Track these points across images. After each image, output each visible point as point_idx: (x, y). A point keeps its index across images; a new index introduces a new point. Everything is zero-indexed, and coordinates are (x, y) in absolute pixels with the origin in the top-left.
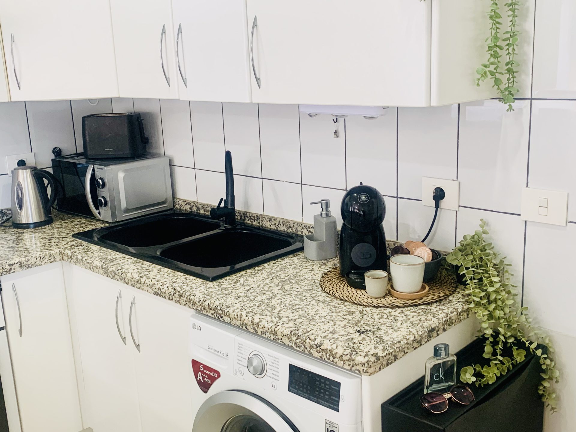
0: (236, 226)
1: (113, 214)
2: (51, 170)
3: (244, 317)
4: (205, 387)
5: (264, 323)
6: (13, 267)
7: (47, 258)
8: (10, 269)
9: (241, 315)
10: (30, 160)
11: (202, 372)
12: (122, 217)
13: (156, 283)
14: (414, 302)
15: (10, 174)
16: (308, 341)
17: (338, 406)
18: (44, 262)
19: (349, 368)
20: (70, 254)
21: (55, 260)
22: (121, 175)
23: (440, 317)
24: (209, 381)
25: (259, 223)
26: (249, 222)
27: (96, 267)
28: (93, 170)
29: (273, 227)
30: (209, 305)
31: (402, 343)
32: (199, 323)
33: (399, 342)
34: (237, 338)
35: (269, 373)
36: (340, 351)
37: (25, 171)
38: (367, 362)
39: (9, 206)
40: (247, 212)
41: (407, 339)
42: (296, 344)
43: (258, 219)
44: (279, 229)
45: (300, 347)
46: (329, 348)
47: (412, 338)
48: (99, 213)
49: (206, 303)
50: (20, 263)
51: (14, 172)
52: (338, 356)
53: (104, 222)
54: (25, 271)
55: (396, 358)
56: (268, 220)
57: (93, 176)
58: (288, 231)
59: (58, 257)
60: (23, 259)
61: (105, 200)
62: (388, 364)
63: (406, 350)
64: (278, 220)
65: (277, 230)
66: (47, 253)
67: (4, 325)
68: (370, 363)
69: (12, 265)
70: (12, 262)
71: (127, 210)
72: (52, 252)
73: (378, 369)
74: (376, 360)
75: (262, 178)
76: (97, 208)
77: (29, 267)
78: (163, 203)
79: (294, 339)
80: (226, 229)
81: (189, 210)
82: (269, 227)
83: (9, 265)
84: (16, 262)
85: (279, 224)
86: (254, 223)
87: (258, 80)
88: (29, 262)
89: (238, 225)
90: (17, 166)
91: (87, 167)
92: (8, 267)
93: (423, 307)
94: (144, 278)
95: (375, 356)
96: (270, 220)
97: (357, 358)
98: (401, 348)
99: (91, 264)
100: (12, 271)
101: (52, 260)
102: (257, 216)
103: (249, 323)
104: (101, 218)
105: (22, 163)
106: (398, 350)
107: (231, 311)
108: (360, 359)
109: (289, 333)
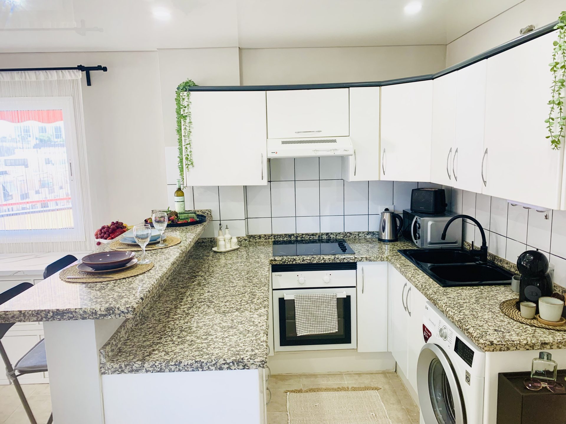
0: (487, 263)
1: (422, 244)
2: (402, 216)
3: (443, 307)
4: (426, 339)
5: (450, 312)
6: (363, 259)
7: (380, 258)
8: (361, 260)
9: (443, 306)
10: (391, 208)
11: (426, 332)
12: (427, 246)
13: (416, 281)
14: (547, 327)
15: (380, 215)
16: (464, 326)
17: (472, 364)
18: (378, 260)
19: (477, 344)
20: (390, 259)
21: (384, 260)
22: (430, 223)
23: (556, 338)
24: (427, 337)
25: (501, 264)
26: (496, 262)
27: (398, 267)
28: (417, 219)
29: (508, 268)
30: (432, 297)
31: (515, 342)
32: (428, 306)
33: (513, 341)
34: (440, 317)
35: (448, 339)
36: (475, 335)
37: (387, 213)
38: (484, 343)
39: (378, 230)
40: (497, 256)
41: (520, 341)
42: (460, 326)
43: (501, 262)
44: (511, 270)
45: (461, 328)
46: (471, 332)
47: (525, 342)
48: (416, 242)
49: (431, 296)
50: (366, 258)
51: (383, 214)
52: (474, 337)
53: (418, 247)
54: (368, 262)
55: (508, 349)
56: (506, 263)
57: (416, 222)
58: (515, 272)
59: (385, 259)
60: (368, 256)
61: (419, 236)
62: (500, 350)
63: (518, 347)
64: (511, 264)
65: (510, 270)
66: (380, 256)
67: (355, 285)
68: (486, 345)
69: (362, 258)
70: (363, 256)
71: (431, 243)
72: (383, 256)
73: (491, 349)
74: (490, 344)
75: (507, 237)
76: (416, 239)
77: (370, 261)
78: (455, 243)
79: (459, 323)
80: (480, 263)
81: (469, 249)
82: (506, 267)
83: (361, 258)
84: (365, 257)
85: (511, 267)
86: (499, 264)
87: (485, 182)
88: (371, 259)
89: (488, 262)
90: (384, 211)
91: (415, 216)
92: (360, 259)
93: (552, 331)
94: (413, 277)
95: (491, 342)
96: (507, 264)
97: (480, 340)
98: (513, 345)
99: (396, 265)
100: (362, 261)
101: (382, 260)
102: (501, 260)
103: (445, 311)
104: (417, 244)
105: (387, 210)
106: (510, 345)
107: (439, 303)
108: (481, 341)
109: (458, 320)
